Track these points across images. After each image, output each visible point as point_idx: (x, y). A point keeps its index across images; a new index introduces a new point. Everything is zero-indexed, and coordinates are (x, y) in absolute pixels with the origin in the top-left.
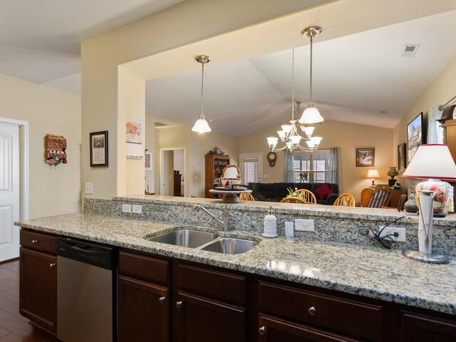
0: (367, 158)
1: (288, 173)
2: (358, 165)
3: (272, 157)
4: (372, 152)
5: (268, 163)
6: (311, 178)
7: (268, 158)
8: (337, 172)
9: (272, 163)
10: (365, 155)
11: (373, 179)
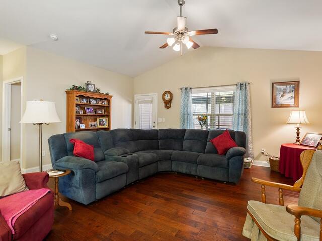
0: (287, 96)
1: (185, 116)
2: (275, 105)
3: (167, 97)
4: (296, 86)
5: (163, 105)
6: (213, 123)
7: (163, 99)
8: (245, 115)
9: (168, 104)
10: (284, 92)
11: (298, 126)
